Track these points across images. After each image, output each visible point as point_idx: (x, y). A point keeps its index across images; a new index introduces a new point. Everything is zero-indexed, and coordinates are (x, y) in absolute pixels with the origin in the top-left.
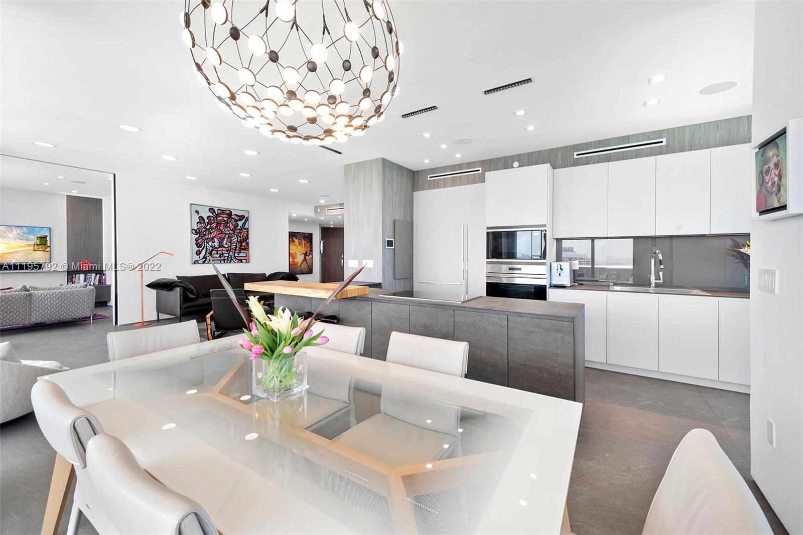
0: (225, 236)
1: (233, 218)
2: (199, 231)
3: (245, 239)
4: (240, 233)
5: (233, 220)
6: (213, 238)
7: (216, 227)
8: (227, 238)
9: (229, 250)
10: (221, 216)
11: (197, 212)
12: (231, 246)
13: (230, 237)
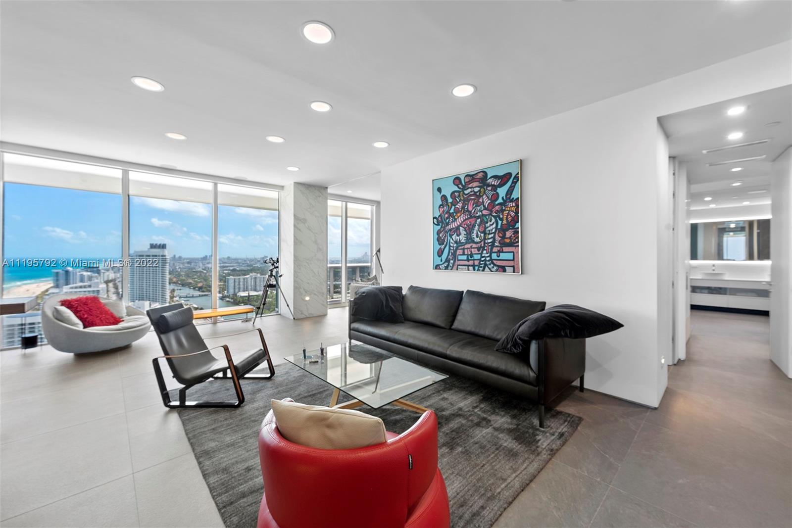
0: (476, 221)
1: (488, 185)
2: (441, 218)
3: (512, 223)
4: (502, 211)
5: (490, 188)
6: (458, 228)
7: (463, 207)
8: (480, 226)
9: (481, 247)
10: (470, 186)
11: (440, 189)
12: (485, 239)
13: (483, 222)
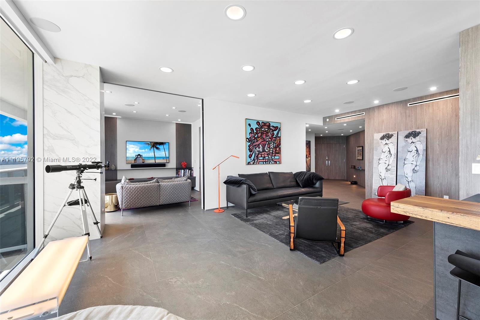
0: (266, 143)
1: (271, 129)
2: (251, 139)
3: (278, 145)
4: (276, 140)
6: (259, 145)
7: (261, 136)
8: (267, 145)
9: (268, 154)
10: (264, 127)
11: (249, 125)
12: (270, 151)
13: (269, 144)
